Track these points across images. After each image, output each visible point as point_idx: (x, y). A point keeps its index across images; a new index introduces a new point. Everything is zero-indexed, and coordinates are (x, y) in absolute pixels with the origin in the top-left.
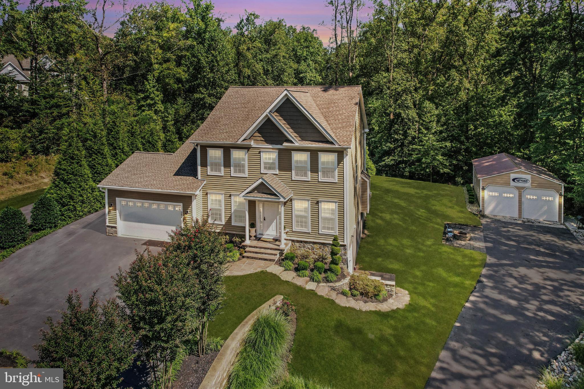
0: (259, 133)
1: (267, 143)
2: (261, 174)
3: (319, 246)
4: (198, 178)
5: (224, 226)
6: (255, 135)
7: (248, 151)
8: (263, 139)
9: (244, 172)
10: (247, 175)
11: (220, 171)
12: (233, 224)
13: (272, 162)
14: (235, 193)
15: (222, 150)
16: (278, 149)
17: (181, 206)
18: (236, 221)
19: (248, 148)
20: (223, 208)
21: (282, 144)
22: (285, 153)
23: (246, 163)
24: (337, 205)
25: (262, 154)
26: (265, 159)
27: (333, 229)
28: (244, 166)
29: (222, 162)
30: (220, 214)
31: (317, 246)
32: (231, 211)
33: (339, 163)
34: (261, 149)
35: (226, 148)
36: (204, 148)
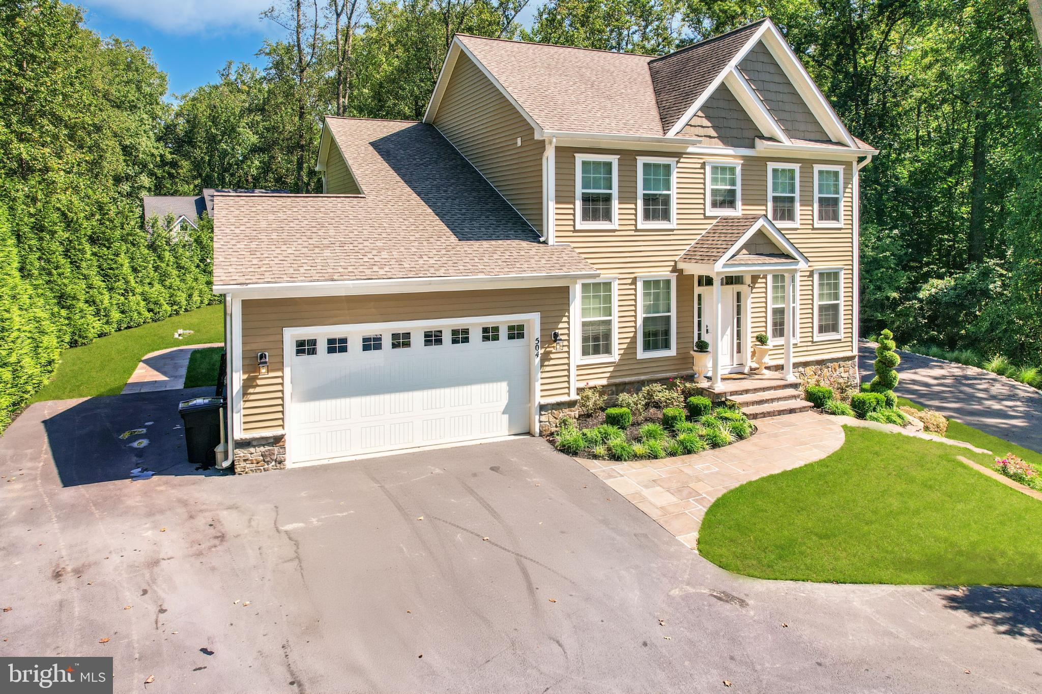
0: (707, 117)
1: (722, 143)
2: (706, 218)
4: (545, 242)
5: (616, 365)
7: (678, 162)
8: (714, 134)
9: (666, 216)
10: (673, 224)
11: (607, 216)
12: (641, 354)
13: (729, 187)
14: (645, 273)
15: (614, 159)
16: (744, 158)
17: (533, 321)
18: (647, 347)
19: (678, 155)
20: (615, 318)
21: (753, 146)
22: (754, 166)
23: (674, 193)
24: (842, 275)
25: (708, 169)
26: (714, 180)
27: (834, 328)
28: (666, 200)
29: (615, 192)
30: (607, 336)
31: (809, 370)
32: (635, 322)
33: (845, 188)
34: (707, 159)
35: (628, 156)
36: (566, 154)
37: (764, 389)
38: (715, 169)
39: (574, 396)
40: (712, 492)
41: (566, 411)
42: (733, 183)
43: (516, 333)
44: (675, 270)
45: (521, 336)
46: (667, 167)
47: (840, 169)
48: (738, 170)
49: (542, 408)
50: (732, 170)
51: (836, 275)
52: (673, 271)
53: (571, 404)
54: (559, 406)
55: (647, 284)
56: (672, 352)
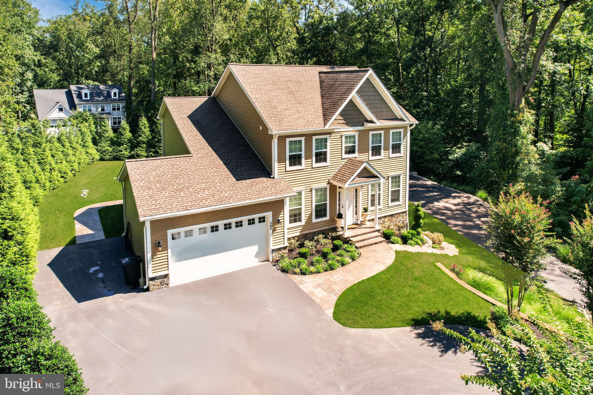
0: (341, 116)
1: (348, 126)
2: (342, 159)
3: (388, 218)
4: (273, 178)
8: (344, 122)
9: (325, 160)
10: (328, 163)
11: (300, 164)
12: (314, 220)
13: (352, 145)
14: (315, 186)
15: (303, 139)
16: (358, 131)
17: (269, 215)
18: (317, 216)
19: (330, 133)
20: (303, 207)
21: (363, 125)
22: (364, 134)
23: (328, 150)
24: (401, 177)
25: (344, 138)
26: (346, 142)
27: (398, 200)
28: (325, 153)
29: (303, 153)
30: (300, 214)
31: (386, 219)
32: (312, 207)
33: (404, 138)
34: (343, 133)
35: (308, 136)
36: (282, 139)
37: (365, 234)
38: (346, 137)
39: (286, 244)
40: (340, 289)
41: (283, 251)
42: (354, 142)
43: (262, 220)
44: (329, 183)
45: (264, 221)
46: (326, 140)
47: (402, 130)
48: (357, 137)
49: (273, 251)
50: (354, 137)
51: (399, 177)
52: (328, 184)
53: (285, 248)
54: (280, 249)
55: (317, 190)
56: (327, 218)
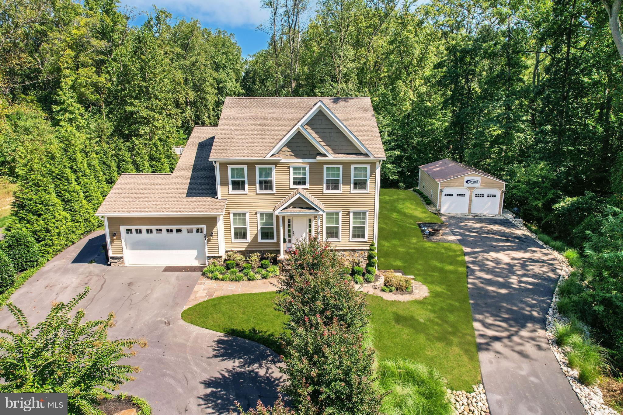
0: (288, 147)
1: (297, 157)
2: (290, 189)
3: (349, 253)
4: (217, 198)
5: (249, 243)
6: (283, 150)
7: (276, 166)
8: (292, 154)
9: (271, 188)
10: (274, 191)
11: (243, 189)
12: (260, 240)
13: (302, 176)
14: (260, 210)
15: (245, 167)
16: (310, 164)
17: (203, 228)
20: (248, 227)
21: (315, 158)
22: (316, 167)
23: (274, 179)
24: (367, 214)
25: (291, 169)
26: (295, 173)
27: (362, 236)
28: (271, 182)
29: (246, 179)
30: (245, 233)
32: (257, 228)
33: (371, 174)
34: (291, 165)
35: (251, 165)
36: (224, 165)
38: (294, 169)
41: (218, 259)
42: (305, 174)
45: (201, 232)
46: (271, 169)
47: (368, 166)
48: (307, 169)
49: (208, 257)
50: (304, 169)
51: (364, 213)
53: (220, 257)
54: (215, 257)
55: (262, 214)
56: (275, 241)
